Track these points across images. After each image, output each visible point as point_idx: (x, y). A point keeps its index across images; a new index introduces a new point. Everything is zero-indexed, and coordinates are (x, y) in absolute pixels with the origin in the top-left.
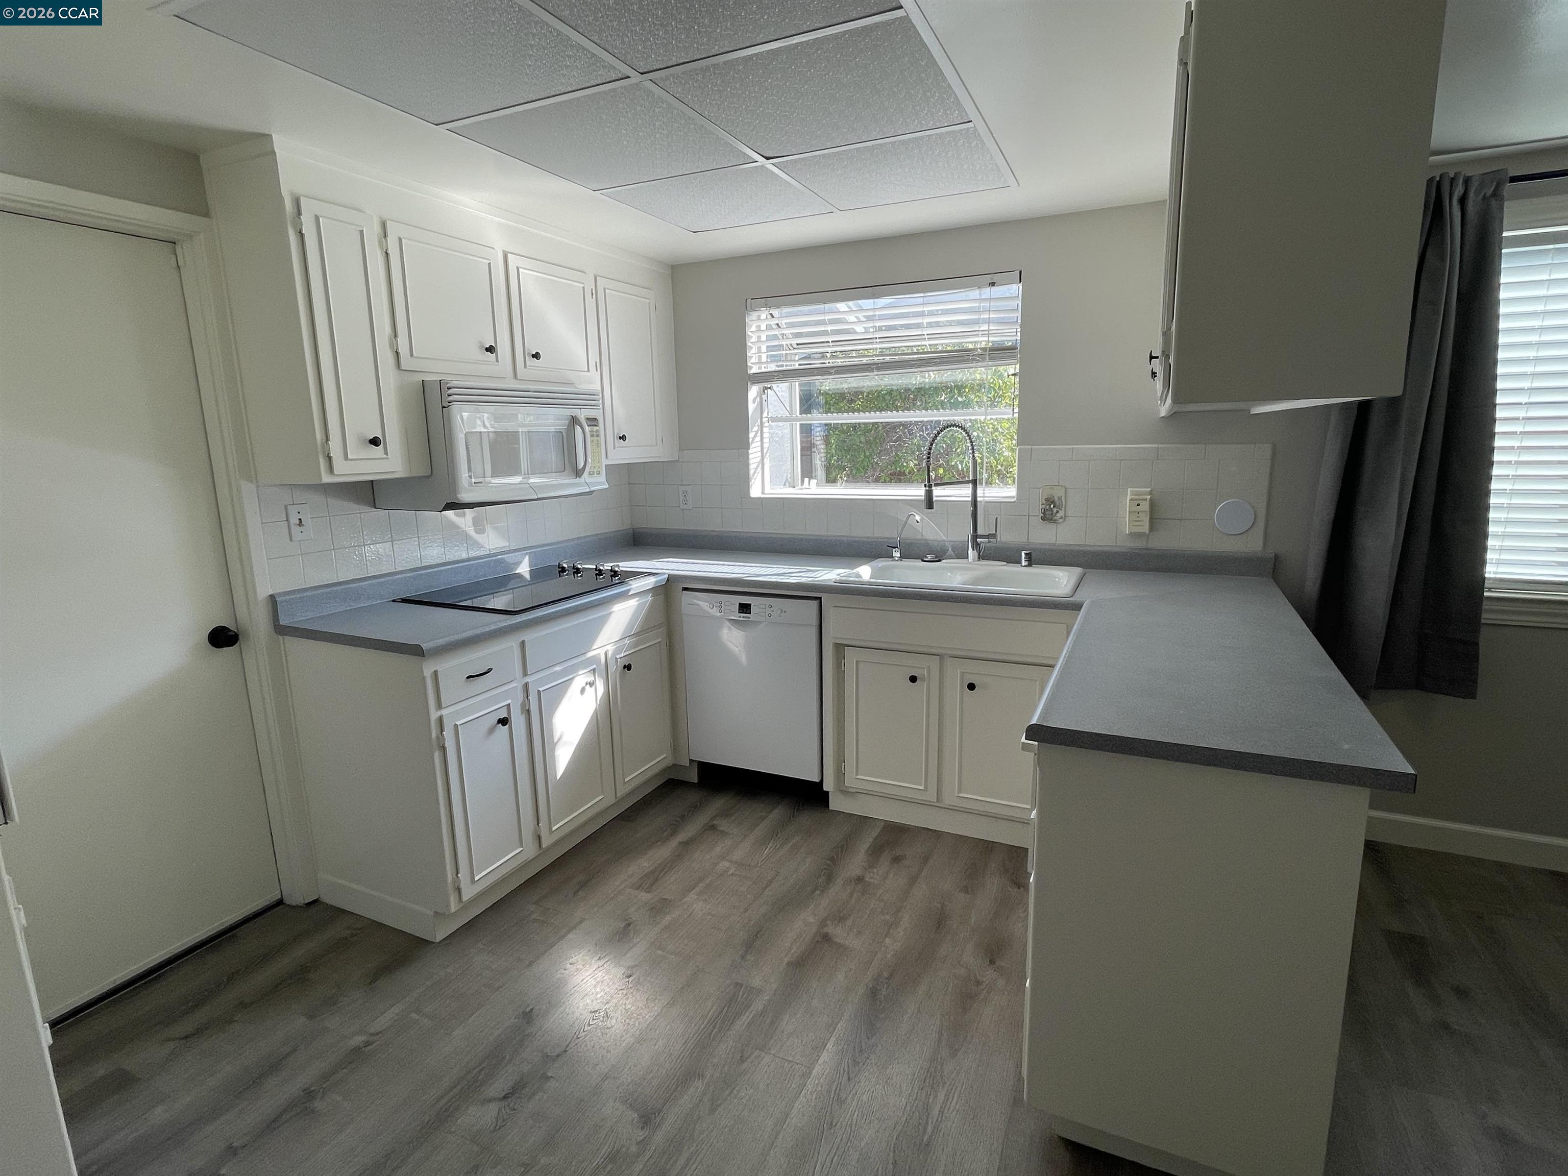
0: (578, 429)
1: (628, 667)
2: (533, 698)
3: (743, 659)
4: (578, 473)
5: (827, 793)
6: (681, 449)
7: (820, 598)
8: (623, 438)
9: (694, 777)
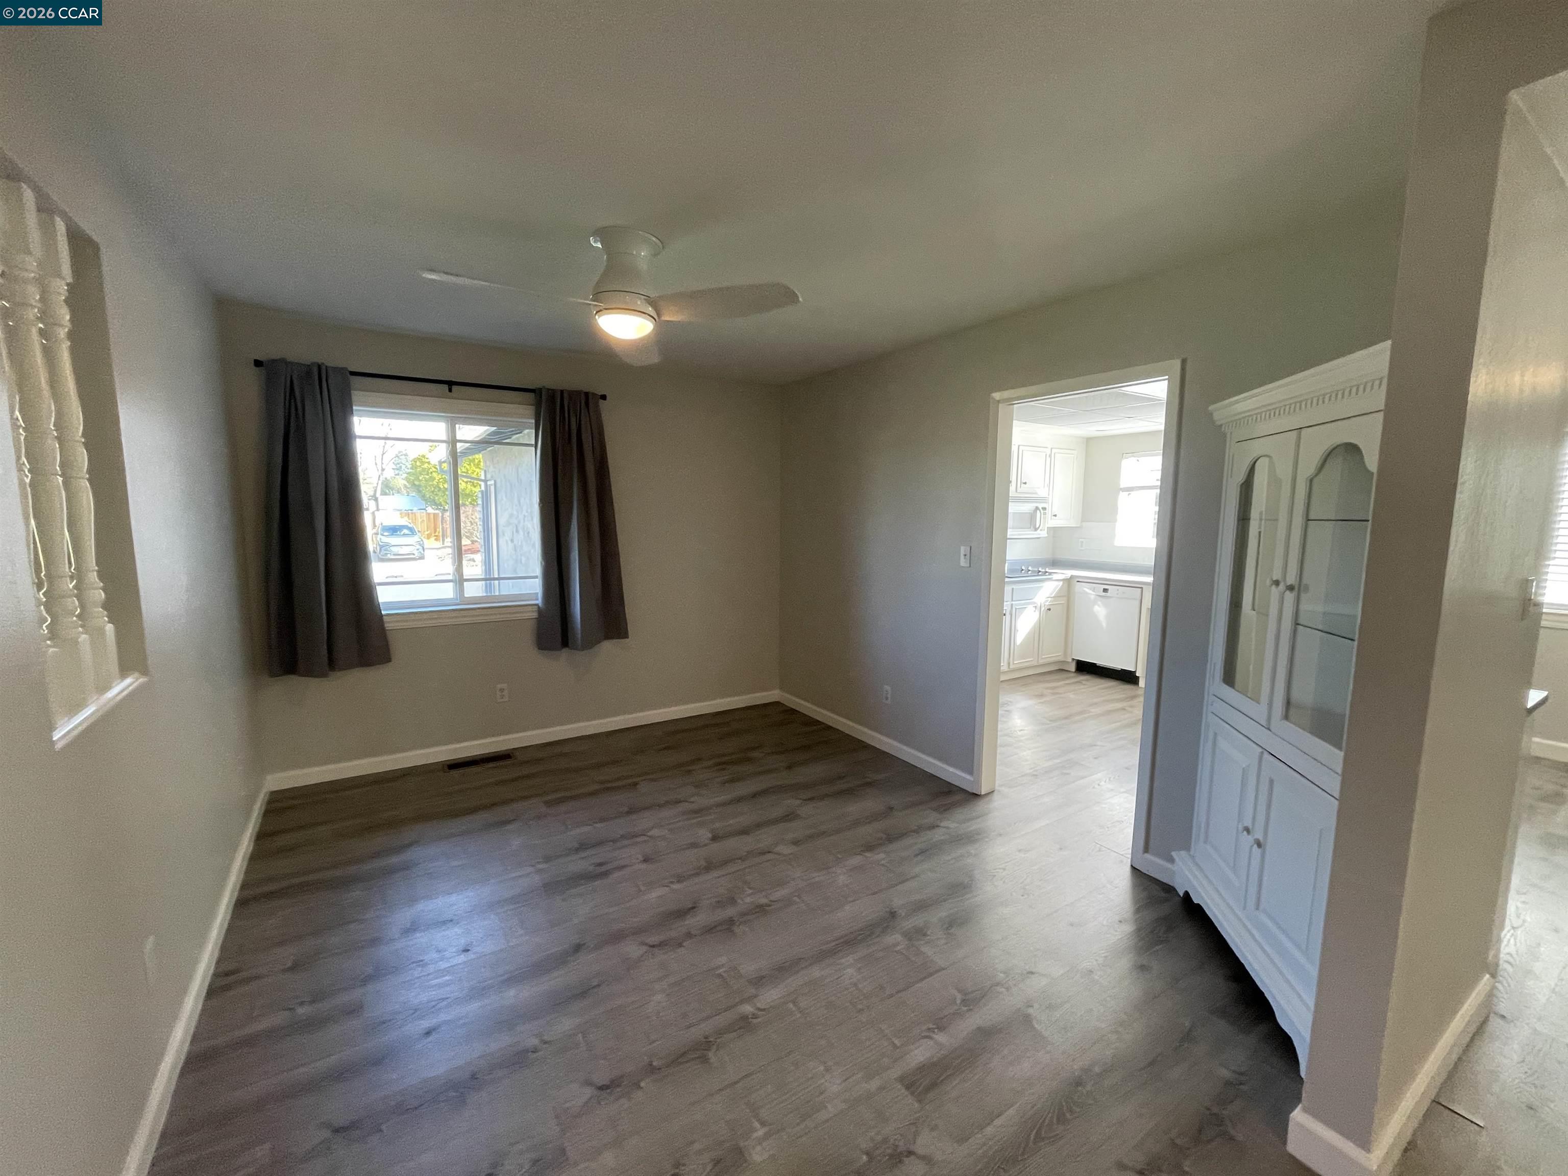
0: (1038, 511)
1: (1049, 609)
2: (1014, 609)
3: (1104, 624)
4: (1036, 529)
5: (1139, 677)
6: (1082, 521)
7: (1142, 588)
8: (1055, 516)
9: (1073, 667)
